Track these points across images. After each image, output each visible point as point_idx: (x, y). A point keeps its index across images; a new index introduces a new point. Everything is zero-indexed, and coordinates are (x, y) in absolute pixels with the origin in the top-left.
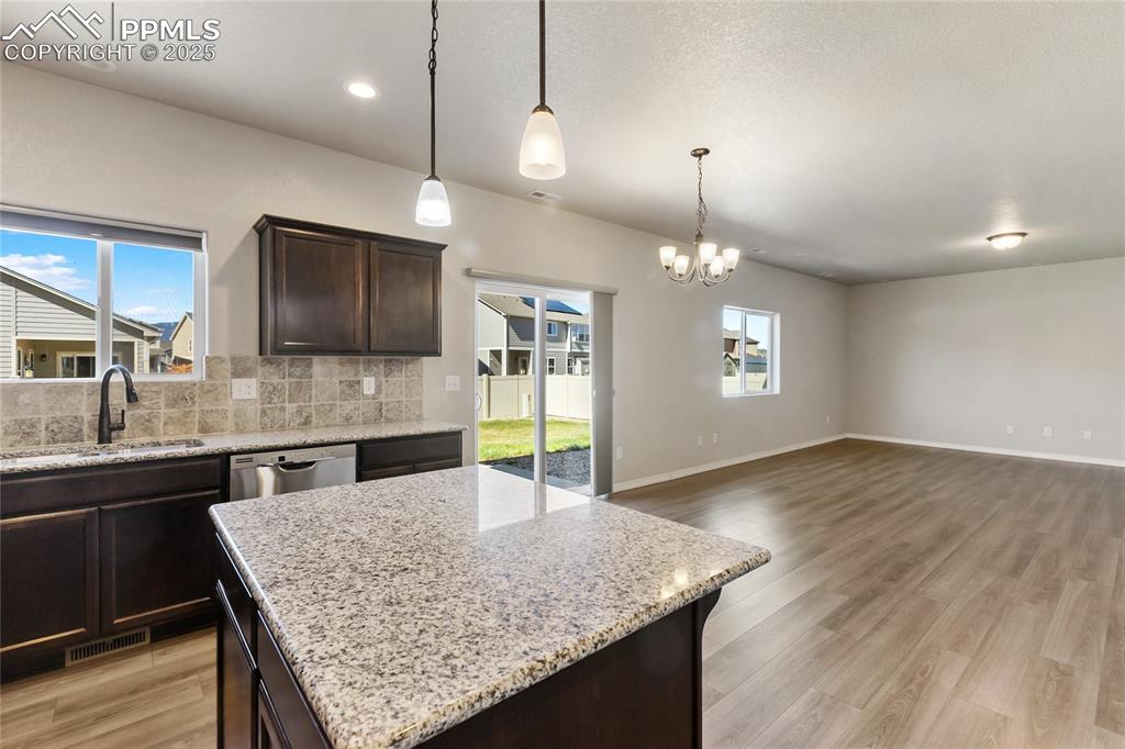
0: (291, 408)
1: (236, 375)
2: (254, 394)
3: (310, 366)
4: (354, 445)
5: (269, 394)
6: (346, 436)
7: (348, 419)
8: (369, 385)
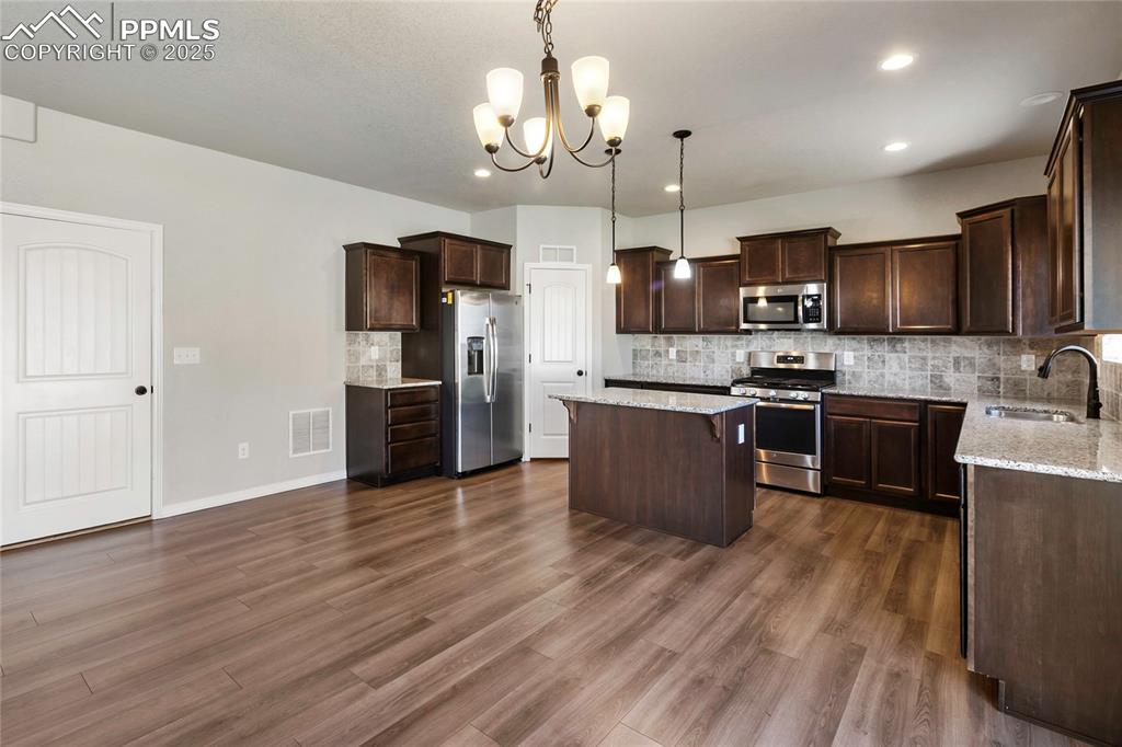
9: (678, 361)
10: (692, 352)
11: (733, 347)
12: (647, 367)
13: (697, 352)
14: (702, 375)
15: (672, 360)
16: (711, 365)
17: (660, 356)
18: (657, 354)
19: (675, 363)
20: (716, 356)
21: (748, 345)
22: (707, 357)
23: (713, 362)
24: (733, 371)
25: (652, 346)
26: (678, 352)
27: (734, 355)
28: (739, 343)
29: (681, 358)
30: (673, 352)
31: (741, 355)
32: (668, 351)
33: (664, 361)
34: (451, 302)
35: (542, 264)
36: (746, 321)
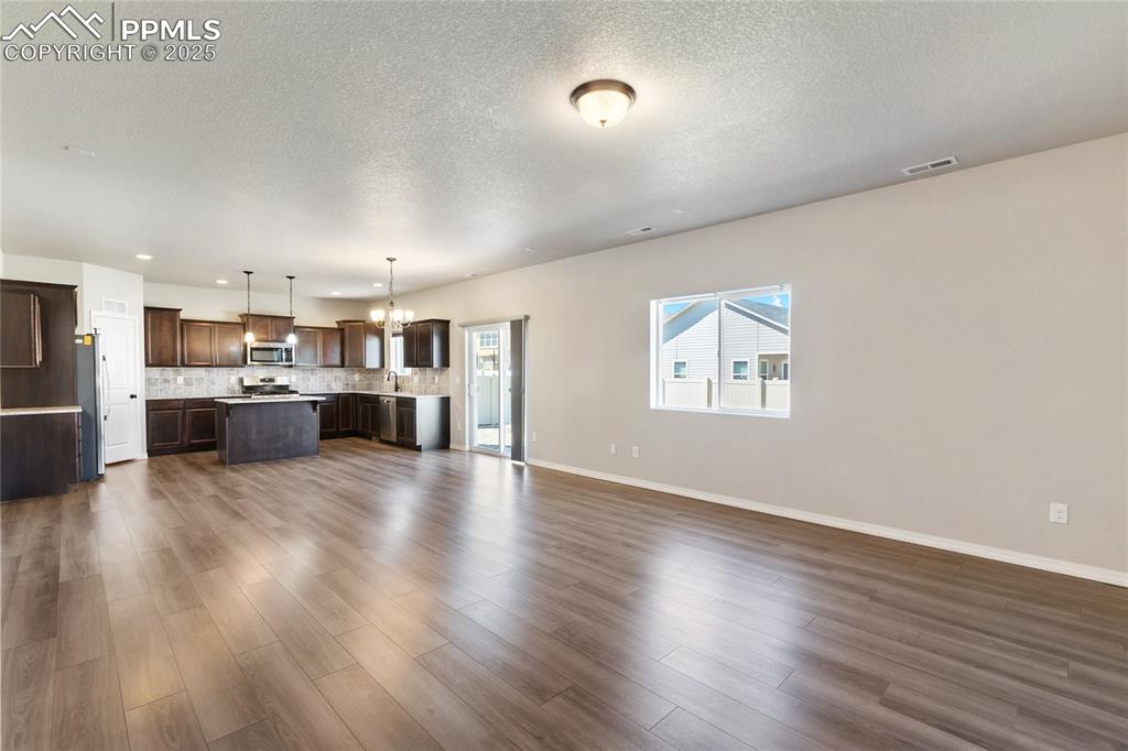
2: (417, 381)
4: (396, 399)
9: (185, 385)
10: (197, 379)
11: (228, 374)
12: (157, 390)
13: (201, 378)
15: (179, 384)
17: (169, 382)
18: (166, 381)
19: (182, 386)
20: (216, 381)
21: (236, 374)
23: (214, 384)
24: (228, 387)
26: (185, 378)
27: (229, 380)
28: (231, 372)
29: (188, 382)
30: (180, 380)
31: (234, 380)
32: (176, 379)
33: (172, 386)
34: (90, 343)
35: (105, 313)
36: (252, 360)
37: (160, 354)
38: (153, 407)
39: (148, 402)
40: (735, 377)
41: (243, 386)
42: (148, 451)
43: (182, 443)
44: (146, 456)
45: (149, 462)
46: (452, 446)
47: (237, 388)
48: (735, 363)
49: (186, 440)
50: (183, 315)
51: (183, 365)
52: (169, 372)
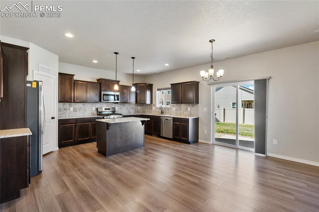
0: (179, 112)
1: (173, 107)
2: (175, 110)
3: (181, 105)
4: (172, 118)
5: (177, 109)
6: (171, 116)
7: (186, 115)
8: (189, 109)
9: (74, 111)
10: (79, 108)
11: (92, 106)
13: (81, 108)
14: (82, 115)
15: (71, 111)
16: (85, 112)
17: (67, 110)
18: (65, 109)
19: (72, 112)
20: (86, 109)
21: (96, 106)
22: (84, 109)
23: (86, 111)
24: (91, 113)
25: (63, 107)
26: (74, 108)
27: (92, 108)
28: (93, 105)
29: (75, 110)
30: (72, 109)
31: (94, 109)
32: (70, 108)
33: (68, 112)
34: (35, 87)
35: (40, 72)
36: (103, 100)
37: (64, 97)
38: (62, 122)
39: (59, 120)
40: (233, 108)
41: (98, 112)
42: (58, 146)
43: (74, 140)
44: (57, 149)
45: (59, 151)
46: (200, 141)
47: (95, 112)
48: (233, 103)
49: (76, 139)
50: (75, 78)
51: (74, 102)
52: (67, 105)
